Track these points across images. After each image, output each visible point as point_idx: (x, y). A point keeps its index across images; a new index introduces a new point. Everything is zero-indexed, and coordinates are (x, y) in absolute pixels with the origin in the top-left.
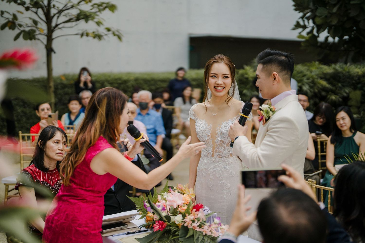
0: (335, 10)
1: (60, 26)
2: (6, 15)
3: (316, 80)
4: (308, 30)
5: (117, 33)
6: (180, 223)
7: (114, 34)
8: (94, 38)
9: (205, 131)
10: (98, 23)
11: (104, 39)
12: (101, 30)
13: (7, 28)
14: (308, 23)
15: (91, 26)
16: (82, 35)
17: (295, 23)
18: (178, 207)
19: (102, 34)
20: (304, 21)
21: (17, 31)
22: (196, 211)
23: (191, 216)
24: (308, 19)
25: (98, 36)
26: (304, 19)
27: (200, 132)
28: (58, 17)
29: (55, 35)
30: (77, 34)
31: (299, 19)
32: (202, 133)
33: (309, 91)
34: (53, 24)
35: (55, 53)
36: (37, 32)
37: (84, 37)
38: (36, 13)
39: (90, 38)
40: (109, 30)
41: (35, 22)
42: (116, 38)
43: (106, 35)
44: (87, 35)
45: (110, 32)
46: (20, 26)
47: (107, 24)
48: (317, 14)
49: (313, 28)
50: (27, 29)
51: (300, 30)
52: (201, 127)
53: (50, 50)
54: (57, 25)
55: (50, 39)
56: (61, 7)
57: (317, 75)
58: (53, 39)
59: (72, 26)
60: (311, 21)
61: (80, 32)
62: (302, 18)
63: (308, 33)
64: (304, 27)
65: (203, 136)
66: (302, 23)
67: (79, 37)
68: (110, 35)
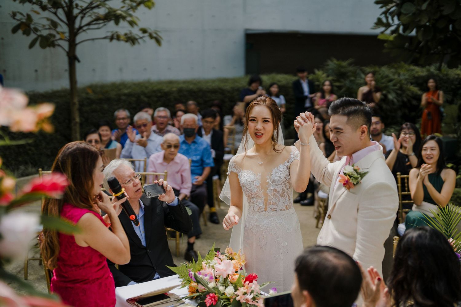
0: (424, 6)
1: (85, 28)
2: (18, 17)
3: (405, 86)
4: (393, 28)
5: (154, 35)
7: (151, 36)
8: (127, 41)
9: (254, 181)
10: (132, 23)
11: (139, 43)
12: (136, 32)
13: (20, 32)
14: (393, 20)
15: (123, 28)
16: (112, 38)
17: (375, 20)
18: (228, 277)
19: (137, 37)
20: (387, 18)
21: (33, 36)
23: (244, 289)
24: (392, 14)
25: (131, 40)
26: (388, 15)
27: (247, 184)
28: (82, 18)
29: (78, 39)
30: (105, 38)
31: (381, 14)
32: (250, 184)
33: (395, 100)
34: (77, 25)
35: (79, 61)
36: (58, 37)
37: (115, 41)
38: (55, 14)
39: (122, 43)
40: (144, 31)
41: (54, 25)
42: (153, 41)
43: (141, 38)
44: (118, 38)
45: (146, 35)
46: (36, 30)
47: (142, 25)
48: (403, 11)
49: (398, 26)
50: (45, 33)
51: (382, 29)
52: (248, 177)
53: (73, 59)
54: (80, 28)
55: (73, 44)
56: (85, 5)
57: (406, 79)
58: (76, 44)
59: (99, 27)
60: (396, 18)
61: (109, 34)
62: (385, 13)
63: (393, 32)
64: (388, 25)
65: (251, 188)
66: (384, 20)
67: (107, 41)
68: (147, 38)
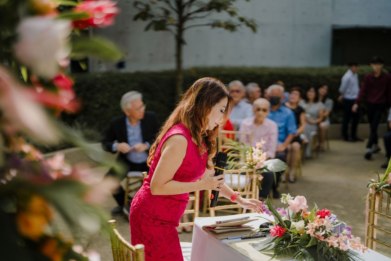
1: (191, 16)
2: (139, 6)
5: (251, 23)
6: (301, 230)
7: (248, 25)
8: (226, 28)
10: (232, 13)
11: (237, 30)
12: (235, 20)
13: (140, 19)
15: (223, 16)
16: (214, 25)
18: (300, 212)
19: (235, 24)
21: (148, 22)
22: (321, 218)
23: (315, 223)
25: (231, 27)
28: (190, 6)
29: (186, 25)
30: (208, 25)
34: (185, 14)
35: (185, 44)
36: (169, 22)
37: (216, 28)
39: (222, 29)
40: (242, 20)
41: (167, 13)
42: (249, 28)
43: (239, 25)
44: (219, 25)
45: (243, 23)
46: (152, 16)
47: (240, 14)
50: (159, 19)
53: (180, 42)
54: (188, 15)
55: (181, 29)
58: (184, 29)
59: (203, 16)
61: (212, 22)
67: (209, 27)
68: (244, 26)
